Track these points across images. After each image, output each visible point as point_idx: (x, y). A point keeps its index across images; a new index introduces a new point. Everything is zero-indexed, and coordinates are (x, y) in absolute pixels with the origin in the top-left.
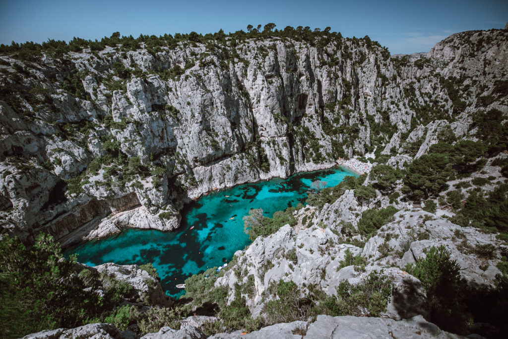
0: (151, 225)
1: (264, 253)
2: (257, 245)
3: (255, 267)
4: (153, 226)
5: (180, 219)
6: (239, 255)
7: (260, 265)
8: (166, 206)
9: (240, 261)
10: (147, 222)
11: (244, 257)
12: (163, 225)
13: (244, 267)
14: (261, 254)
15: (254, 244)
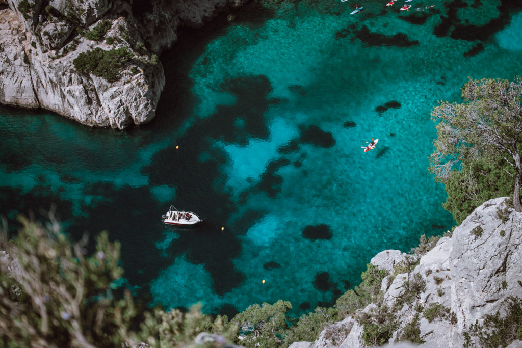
0: (42, 96)
1: (503, 268)
2: (478, 232)
3: (454, 321)
4: (51, 100)
5: (160, 88)
6: (389, 268)
7: (478, 317)
8: (108, 25)
9: (392, 292)
10: (26, 83)
11: (411, 277)
12: (89, 102)
13: (407, 316)
14: (488, 271)
15: (463, 231)
